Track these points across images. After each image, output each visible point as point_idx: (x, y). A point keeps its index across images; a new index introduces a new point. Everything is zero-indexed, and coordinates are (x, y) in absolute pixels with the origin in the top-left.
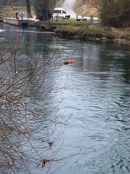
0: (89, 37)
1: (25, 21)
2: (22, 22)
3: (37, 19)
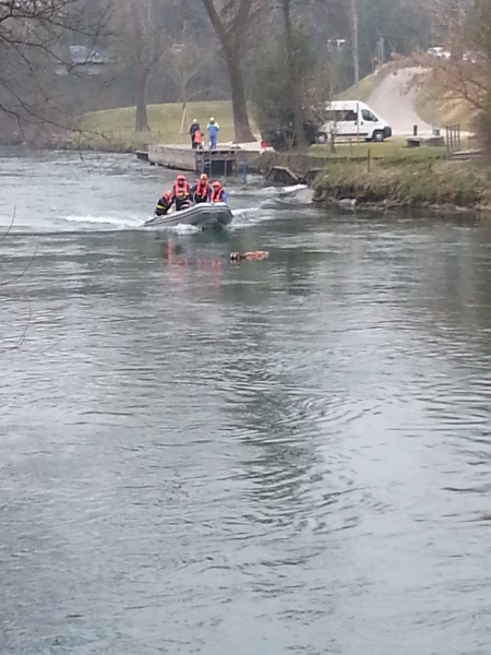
0: (433, 203)
1: (223, 152)
2: (211, 158)
3: (264, 144)
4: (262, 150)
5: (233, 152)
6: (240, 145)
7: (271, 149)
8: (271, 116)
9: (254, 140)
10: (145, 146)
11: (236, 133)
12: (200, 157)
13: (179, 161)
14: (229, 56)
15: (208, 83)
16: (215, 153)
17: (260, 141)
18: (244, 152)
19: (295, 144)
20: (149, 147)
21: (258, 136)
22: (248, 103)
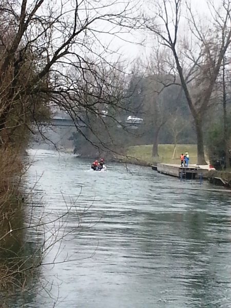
1: (191, 169)
2: (186, 171)
3: (211, 166)
4: (210, 169)
5: (196, 169)
6: (199, 166)
7: (214, 169)
8: (214, 154)
9: (207, 164)
10: (156, 164)
11: (198, 160)
12: (181, 171)
13: (171, 172)
14: (197, 124)
15: (187, 136)
16: (188, 169)
17: (209, 165)
18: (201, 169)
19: (225, 167)
20: (158, 164)
21: (208, 162)
22: (205, 146)
